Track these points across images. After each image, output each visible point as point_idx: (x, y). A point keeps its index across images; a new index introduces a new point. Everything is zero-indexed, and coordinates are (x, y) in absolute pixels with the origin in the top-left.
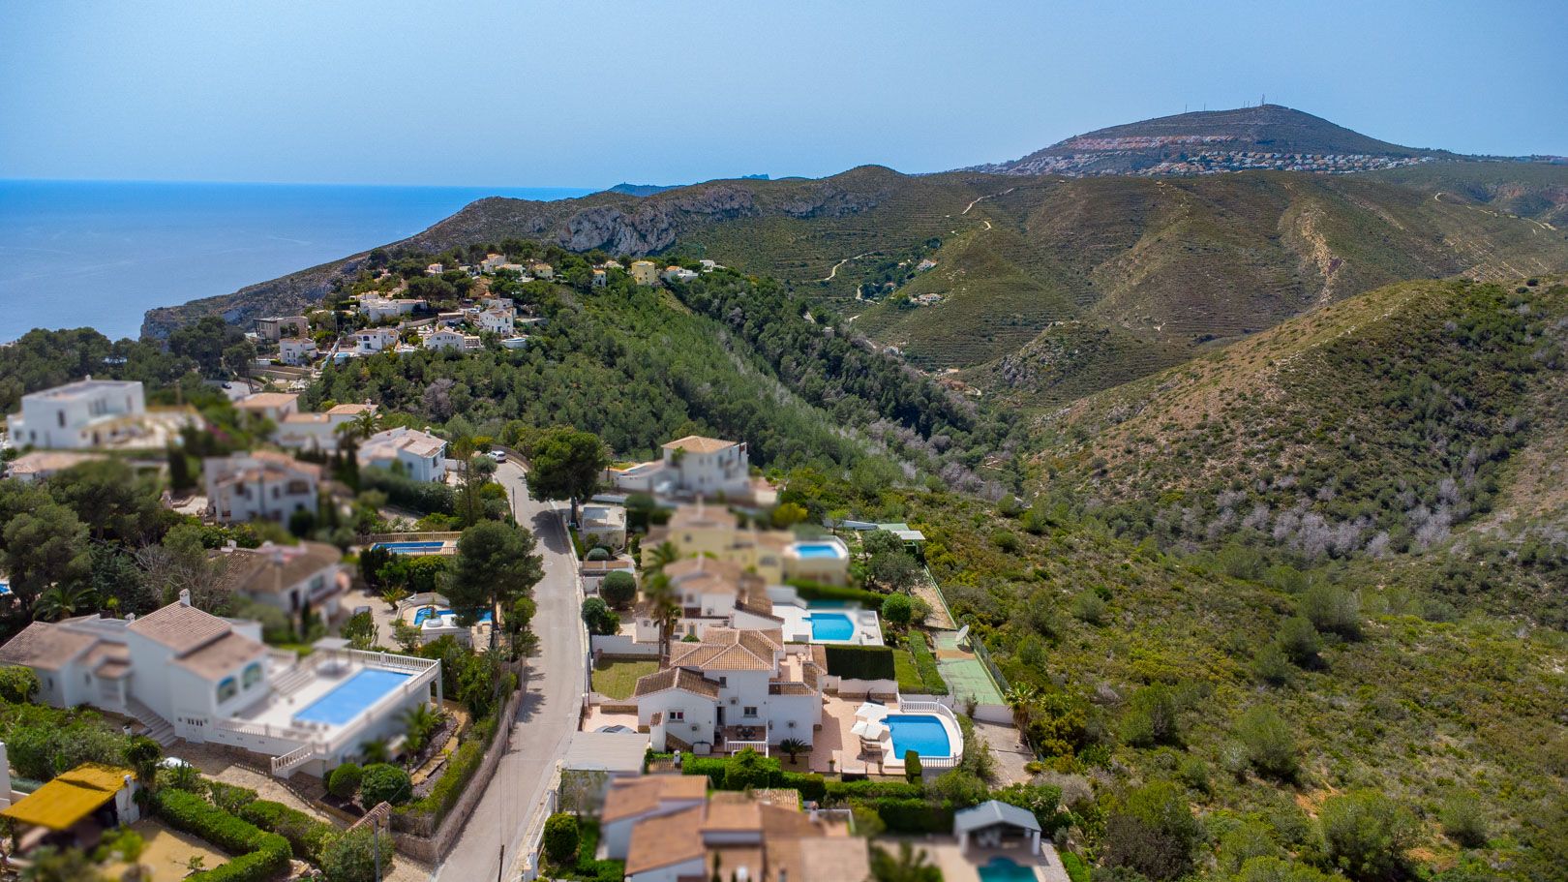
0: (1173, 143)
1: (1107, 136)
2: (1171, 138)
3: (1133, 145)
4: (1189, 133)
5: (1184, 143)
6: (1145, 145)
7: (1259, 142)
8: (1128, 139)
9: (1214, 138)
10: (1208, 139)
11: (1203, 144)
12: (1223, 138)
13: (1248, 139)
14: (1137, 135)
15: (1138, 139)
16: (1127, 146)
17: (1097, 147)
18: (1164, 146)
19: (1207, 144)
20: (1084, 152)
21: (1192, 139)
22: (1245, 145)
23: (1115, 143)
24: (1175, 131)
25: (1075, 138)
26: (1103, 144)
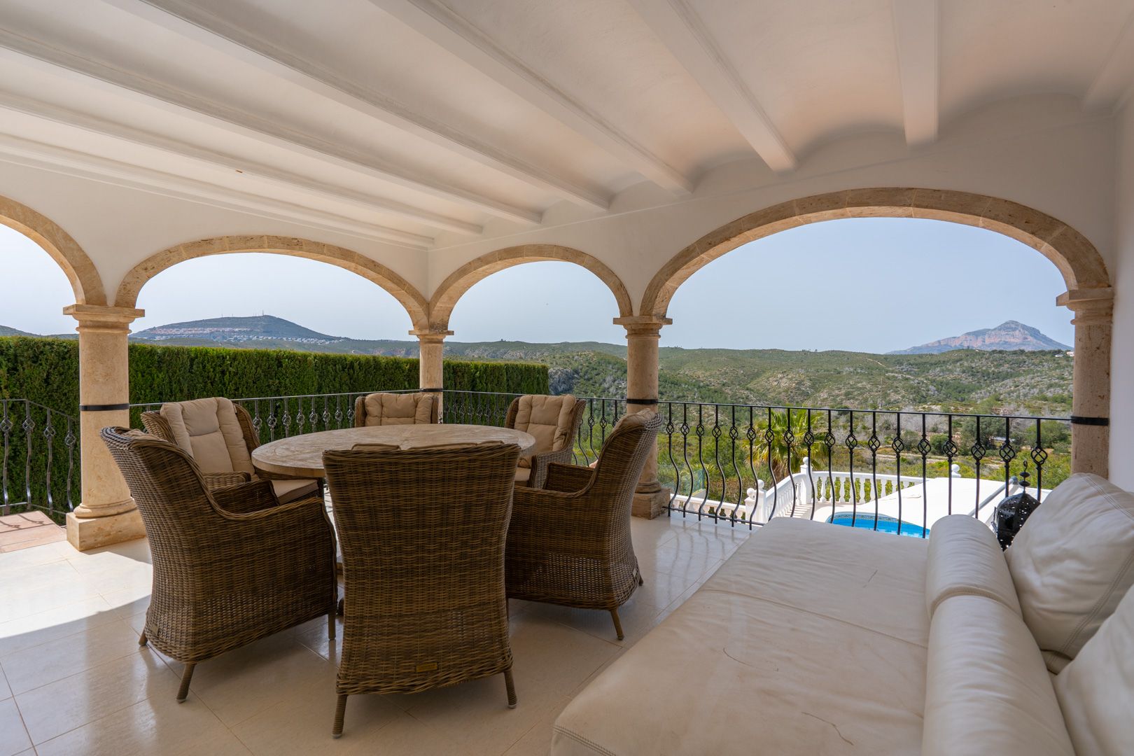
0: (217, 331)
2: (216, 329)
3: (193, 332)
4: (226, 327)
5: (223, 331)
6: (201, 332)
7: (264, 332)
9: (239, 329)
10: (237, 330)
11: (234, 332)
12: (245, 329)
13: (259, 330)
14: (195, 327)
15: (196, 329)
16: (190, 332)
17: (170, 333)
18: (212, 333)
19: (236, 332)
20: (162, 335)
21: (228, 329)
22: (258, 333)
23: (182, 331)
24: (218, 326)
25: (154, 328)
26: (174, 331)
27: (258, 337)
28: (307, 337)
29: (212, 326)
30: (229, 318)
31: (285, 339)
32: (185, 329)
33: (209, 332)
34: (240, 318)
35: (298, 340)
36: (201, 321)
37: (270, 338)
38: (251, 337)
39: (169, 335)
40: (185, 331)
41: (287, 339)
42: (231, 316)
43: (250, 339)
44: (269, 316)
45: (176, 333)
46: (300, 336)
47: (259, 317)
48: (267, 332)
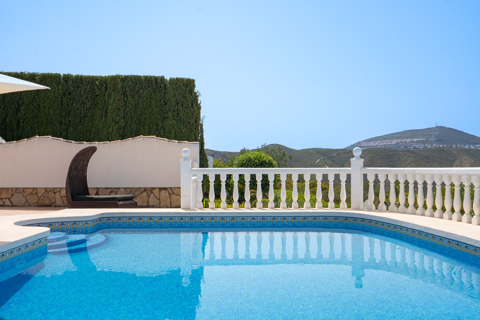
0: (401, 142)
1: (373, 141)
2: (400, 140)
3: (385, 143)
4: (407, 138)
5: (405, 142)
6: (390, 143)
7: (437, 141)
8: (382, 141)
9: (418, 140)
10: (415, 140)
11: (413, 142)
12: (422, 139)
13: (432, 140)
14: (385, 139)
15: (386, 141)
16: (382, 144)
17: (370, 145)
18: (397, 143)
19: (415, 142)
20: (364, 147)
21: (409, 140)
22: (431, 142)
23: (377, 143)
24: (401, 138)
26: (372, 144)
27: (432, 146)
28: (474, 144)
29: (398, 138)
30: (410, 131)
31: (454, 146)
32: (379, 141)
33: (395, 143)
34: (418, 130)
35: (467, 147)
36: (390, 134)
37: (441, 146)
38: (426, 145)
39: (369, 146)
40: (379, 143)
41: (456, 146)
42: (411, 129)
43: (425, 147)
44: (441, 127)
45: (373, 145)
46: (468, 143)
47: (433, 128)
48: (439, 141)
